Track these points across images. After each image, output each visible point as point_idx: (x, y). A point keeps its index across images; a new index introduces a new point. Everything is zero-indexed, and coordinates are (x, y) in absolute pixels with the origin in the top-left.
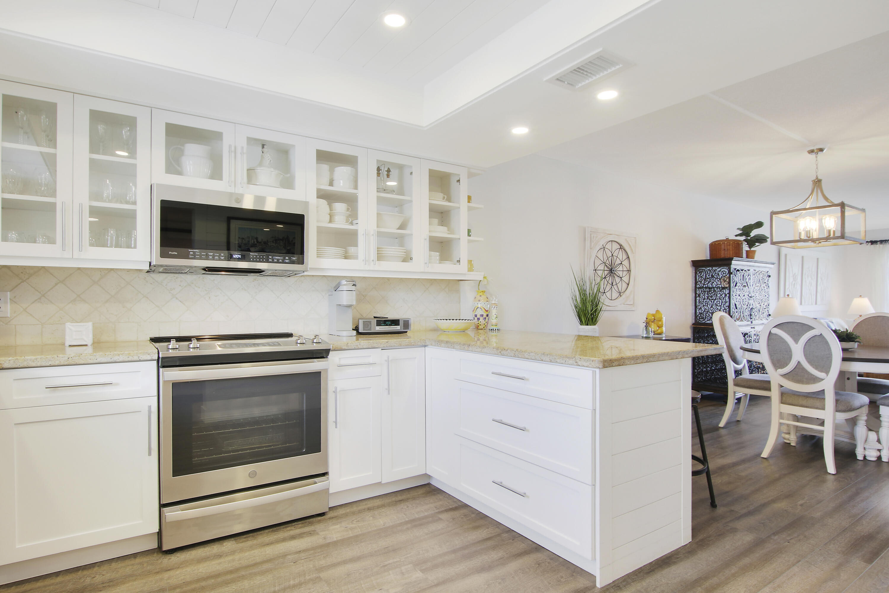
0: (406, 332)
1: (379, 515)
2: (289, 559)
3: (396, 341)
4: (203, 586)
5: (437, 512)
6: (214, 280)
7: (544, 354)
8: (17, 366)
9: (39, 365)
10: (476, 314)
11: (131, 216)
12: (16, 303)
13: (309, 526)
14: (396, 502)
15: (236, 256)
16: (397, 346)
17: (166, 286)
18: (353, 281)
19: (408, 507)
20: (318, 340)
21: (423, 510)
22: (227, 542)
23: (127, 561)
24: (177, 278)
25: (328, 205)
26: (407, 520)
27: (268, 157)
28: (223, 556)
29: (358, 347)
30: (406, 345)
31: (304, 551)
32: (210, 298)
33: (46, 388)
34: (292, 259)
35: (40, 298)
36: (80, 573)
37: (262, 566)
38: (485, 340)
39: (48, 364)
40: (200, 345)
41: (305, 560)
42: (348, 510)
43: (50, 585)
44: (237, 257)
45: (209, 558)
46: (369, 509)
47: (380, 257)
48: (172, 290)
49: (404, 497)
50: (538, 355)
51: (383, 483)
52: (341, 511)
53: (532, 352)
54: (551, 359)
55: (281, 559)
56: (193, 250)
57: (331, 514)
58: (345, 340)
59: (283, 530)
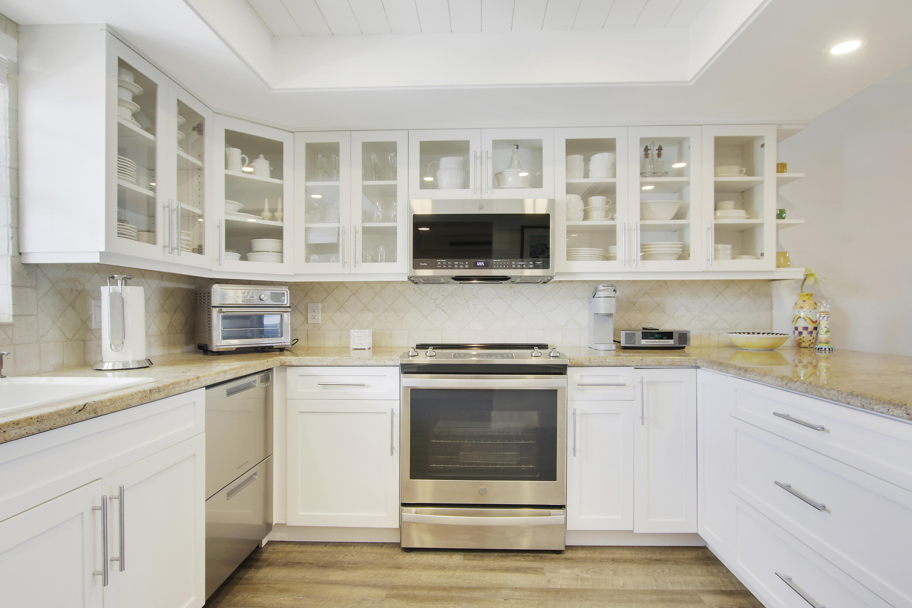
0: (684, 348)
1: (622, 572)
2: (502, 594)
3: (654, 359)
4: (415, 595)
5: (700, 590)
6: (472, 289)
7: (851, 394)
8: (300, 364)
9: (314, 365)
10: (796, 326)
11: (393, 232)
12: (325, 313)
13: (540, 561)
14: (651, 560)
15: (480, 263)
16: (655, 365)
17: (431, 296)
18: (613, 285)
19: (663, 572)
20: (537, 354)
21: (682, 582)
22: (456, 555)
23: (375, 548)
24: (440, 288)
25: (582, 200)
26: (655, 588)
27: (517, 157)
28: (447, 569)
29: (603, 363)
30: (668, 365)
31: (521, 589)
32: (468, 307)
33: (319, 384)
34: (537, 263)
35: (340, 308)
36: (340, 548)
37: (474, 592)
38: (811, 363)
39: (320, 365)
40: (435, 354)
41: (517, 600)
42: (589, 555)
43: (317, 552)
44: (481, 265)
45: (434, 566)
46: (614, 560)
47: (646, 255)
48: (436, 300)
49: (664, 556)
50: (842, 394)
51: (635, 532)
52: (581, 554)
53: (832, 389)
54: (863, 404)
55: (495, 591)
56: (440, 261)
57: (569, 554)
58: (602, 354)
59: (512, 559)
